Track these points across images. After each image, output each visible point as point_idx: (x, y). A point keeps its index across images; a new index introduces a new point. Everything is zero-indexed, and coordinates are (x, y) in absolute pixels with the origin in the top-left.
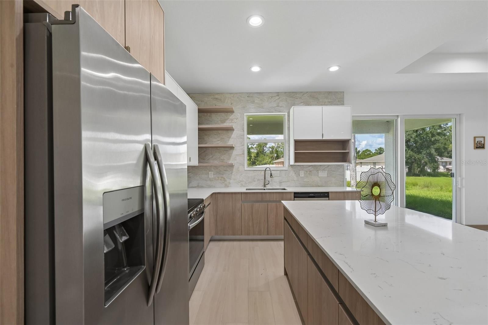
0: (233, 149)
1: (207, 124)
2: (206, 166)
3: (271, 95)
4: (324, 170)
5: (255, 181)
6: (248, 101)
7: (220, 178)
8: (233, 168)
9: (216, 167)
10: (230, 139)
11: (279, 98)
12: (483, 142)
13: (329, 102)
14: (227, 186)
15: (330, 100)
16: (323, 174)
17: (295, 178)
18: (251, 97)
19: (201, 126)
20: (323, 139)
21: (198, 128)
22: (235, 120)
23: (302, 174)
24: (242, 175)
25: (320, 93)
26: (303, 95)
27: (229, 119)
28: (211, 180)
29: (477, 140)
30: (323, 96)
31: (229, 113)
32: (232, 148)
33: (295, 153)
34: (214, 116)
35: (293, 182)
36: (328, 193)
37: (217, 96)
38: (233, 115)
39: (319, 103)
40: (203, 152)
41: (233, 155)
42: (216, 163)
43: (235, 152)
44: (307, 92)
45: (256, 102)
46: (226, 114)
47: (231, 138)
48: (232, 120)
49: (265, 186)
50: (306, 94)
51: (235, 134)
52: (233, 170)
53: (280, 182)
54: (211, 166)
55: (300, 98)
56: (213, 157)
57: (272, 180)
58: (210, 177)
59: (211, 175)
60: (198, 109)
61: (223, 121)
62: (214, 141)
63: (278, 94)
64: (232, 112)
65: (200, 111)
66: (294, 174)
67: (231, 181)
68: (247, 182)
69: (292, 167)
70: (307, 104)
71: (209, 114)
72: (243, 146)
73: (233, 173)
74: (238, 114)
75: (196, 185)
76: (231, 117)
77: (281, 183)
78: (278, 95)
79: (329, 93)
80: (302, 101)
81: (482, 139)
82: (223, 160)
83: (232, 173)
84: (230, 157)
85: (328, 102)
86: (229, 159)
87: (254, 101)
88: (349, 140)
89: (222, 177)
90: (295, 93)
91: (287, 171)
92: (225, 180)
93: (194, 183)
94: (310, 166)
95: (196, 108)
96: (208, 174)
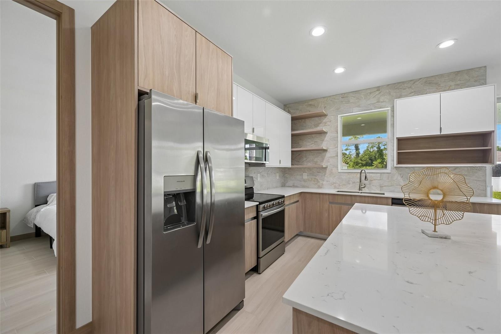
0: (327, 152)
1: (302, 129)
2: (300, 168)
3: (369, 92)
5: (349, 184)
6: (342, 102)
7: (313, 179)
8: (326, 169)
9: (309, 169)
10: (323, 142)
11: (380, 93)
13: (458, 85)
14: (320, 187)
15: (459, 82)
18: (346, 97)
19: (294, 132)
20: (442, 134)
21: (292, 134)
22: (329, 123)
24: (336, 177)
25: (441, 76)
26: (414, 83)
27: (322, 123)
28: (305, 181)
30: (448, 78)
31: (322, 117)
32: (325, 151)
33: (398, 153)
34: (307, 121)
35: (398, 187)
37: (310, 103)
38: (326, 118)
39: (439, 89)
40: (296, 156)
41: (326, 157)
42: (310, 165)
43: (328, 155)
44: (420, 79)
45: (351, 101)
46: (320, 118)
47: (324, 140)
48: (325, 123)
49: (360, 190)
50: (419, 82)
51: (328, 137)
52: (326, 172)
53: (380, 186)
54: (305, 168)
55: (409, 88)
56: (306, 159)
57: (370, 183)
58: (304, 178)
59: (305, 176)
60: (292, 117)
61: (317, 125)
62: (308, 145)
63: (378, 88)
64: (325, 115)
65: (293, 119)
66: (400, 178)
67: (324, 183)
68: (341, 185)
69: (396, 170)
70: (420, 93)
71: (303, 120)
72: (337, 149)
73: (326, 175)
74: (332, 117)
75: (292, 185)
76: (324, 121)
77: (382, 187)
79: (458, 73)
80: (413, 91)
82: (316, 162)
83: (324, 175)
84: (324, 159)
85: (455, 85)
86: (322, 161)
87: (349, 101)
88: (491, 133)
89: (315, 179)
90: (403, 83)
91: (390, 174)
92: (318, 182)
93: (290, 183)
94: (424, 168)
95: (289, 117)
96: (302, 175)
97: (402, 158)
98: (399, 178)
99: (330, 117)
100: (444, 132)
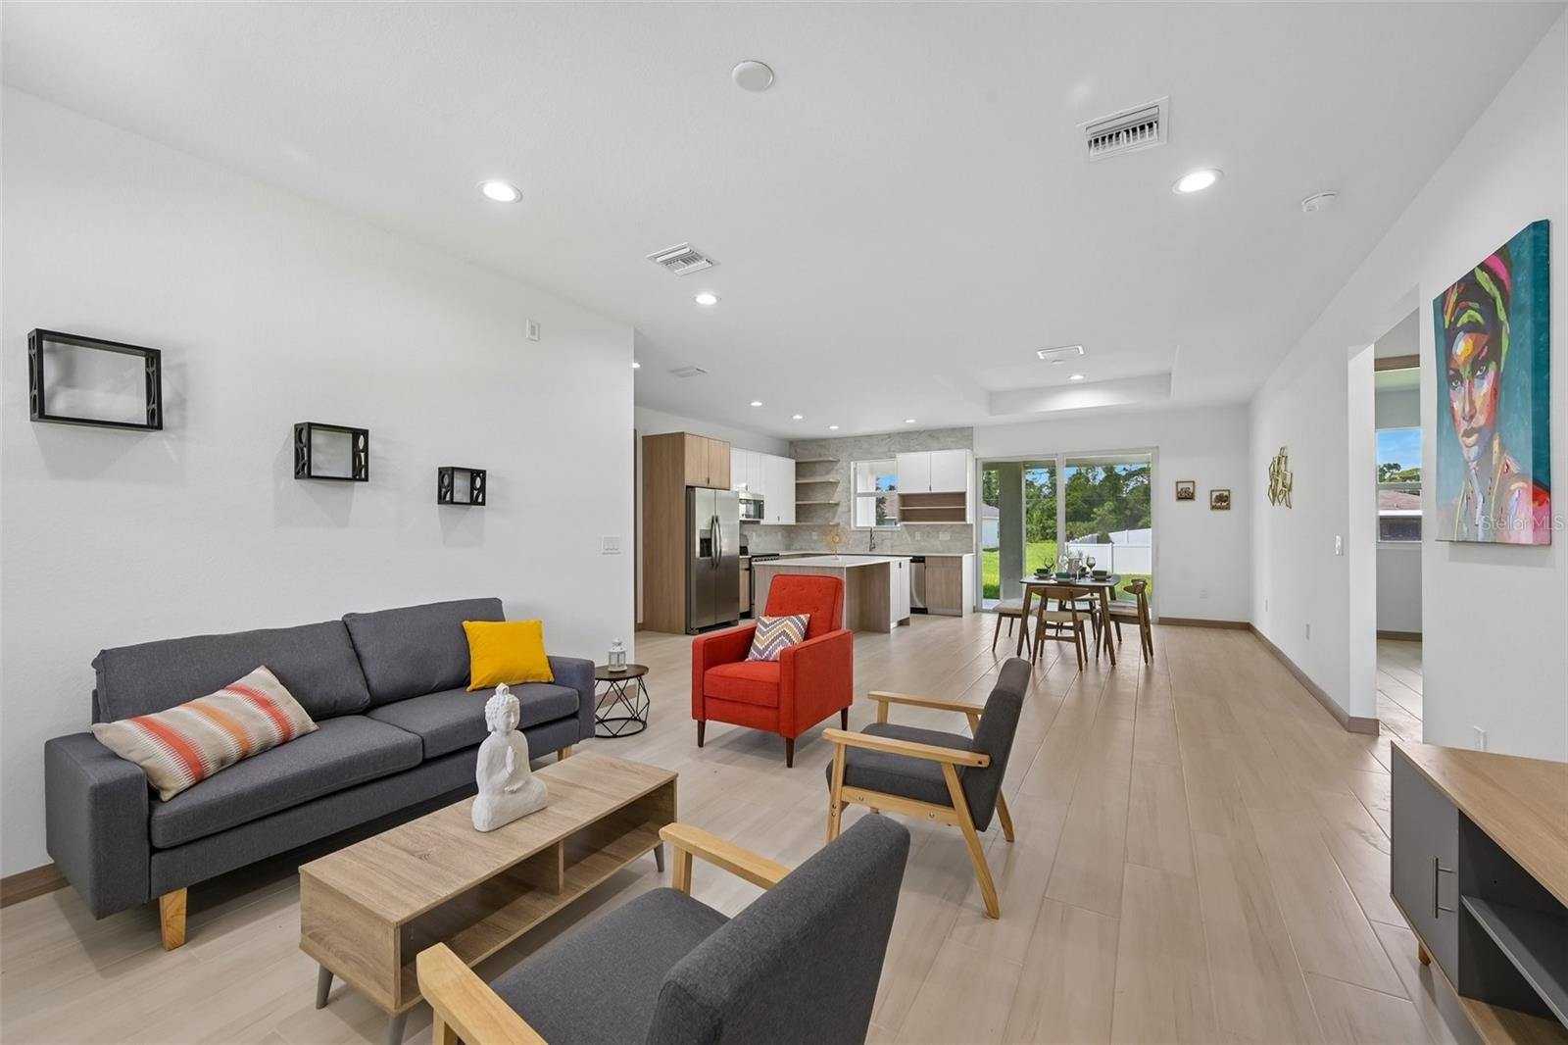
0: (839, 506)
1: (809, 478)
2: (807, 526)
3: (882, 438)
4: (946, 531)
5: (862, 545)
6: (855, 446)
8: (838, 528)
9: (819, 526)
10: (836, 494)
11: (891, 441)
12: (1191, 490)
16: (945, 537)
17: (910, 542)
18: (859, 441)
19: (799, 482)
20: (931, 492)
21: (796, 484)
22: (841, 471)
23: (918, 536)
24: (848, 537)
25: (942, 430)
26: (921, 434)
27: (833, 471)
28: (815, 542)
29: (1181, 486)
31: (833, 464)
32: (837, 504)
33: (901, 510)
34: (817, 466)
35: (907, 546)
36: (924, 557)
37: (822, 443)
38: (838, 464)
40: (801, 511)
41: (838, 512)
42: (820, 522)
43: (840, 509)
45: (864, 447)
46: (829, 464)
47: (836, 492)
48: (837, 470)
49: (871, 550)
51: (840, 488)
53: (891, 546)
54: (815, 526)
56: (816, 515)
57: (881, 544)
58: (813, 538)
59: (815, 536)
61: (828, 472)
62: (819, 498)
63: (889, 435)
64: (837, 462)
65: (797, 463)
68: (853, 546)
69: (906, 528)
70: (927, 449)
71: (810, 467)
72: (849, 502)
75: (799, 548)
76: (836, 467)
77: (893, 547)
78: (889, 437)
81: (1190, 486)
82: (828, 518)
84: (835, 515)
86: (834, 517)
87: (861, 446)
88: (964, 493)
90: (910, 433)
91: (900, 532)
93: (797, 545)
94: (928, 526)
95: (793, 462)
96: (811, 534)
97: (905, 516)
98: (907, 536)
99: (843, 463)
100: (933, 491)
